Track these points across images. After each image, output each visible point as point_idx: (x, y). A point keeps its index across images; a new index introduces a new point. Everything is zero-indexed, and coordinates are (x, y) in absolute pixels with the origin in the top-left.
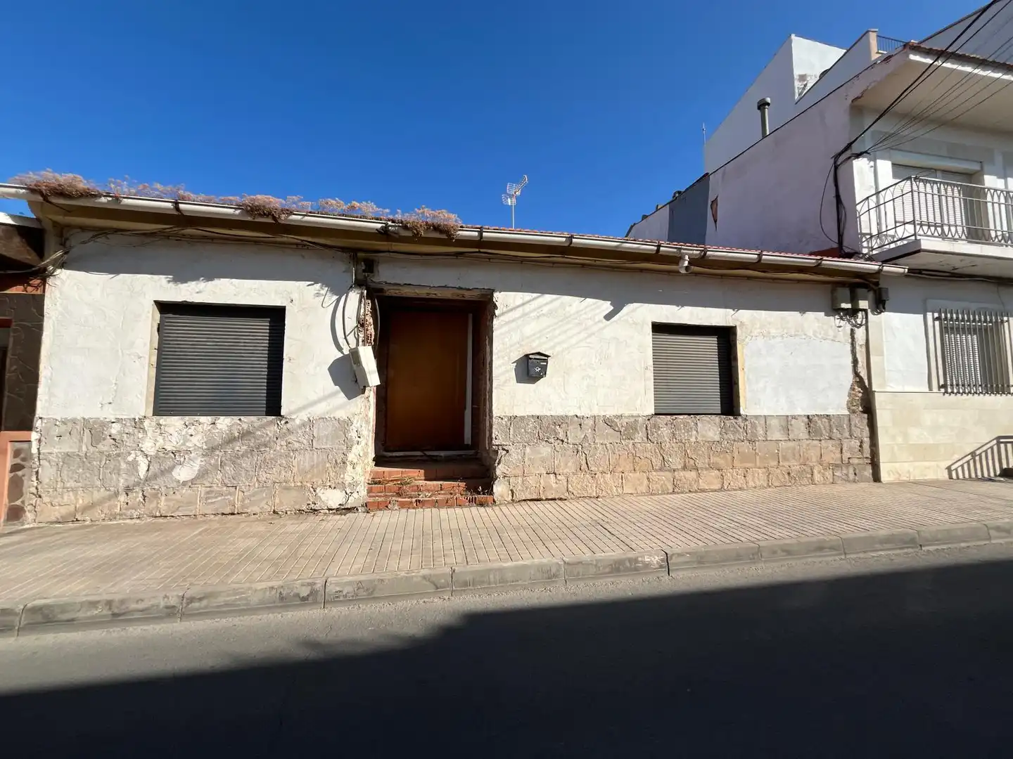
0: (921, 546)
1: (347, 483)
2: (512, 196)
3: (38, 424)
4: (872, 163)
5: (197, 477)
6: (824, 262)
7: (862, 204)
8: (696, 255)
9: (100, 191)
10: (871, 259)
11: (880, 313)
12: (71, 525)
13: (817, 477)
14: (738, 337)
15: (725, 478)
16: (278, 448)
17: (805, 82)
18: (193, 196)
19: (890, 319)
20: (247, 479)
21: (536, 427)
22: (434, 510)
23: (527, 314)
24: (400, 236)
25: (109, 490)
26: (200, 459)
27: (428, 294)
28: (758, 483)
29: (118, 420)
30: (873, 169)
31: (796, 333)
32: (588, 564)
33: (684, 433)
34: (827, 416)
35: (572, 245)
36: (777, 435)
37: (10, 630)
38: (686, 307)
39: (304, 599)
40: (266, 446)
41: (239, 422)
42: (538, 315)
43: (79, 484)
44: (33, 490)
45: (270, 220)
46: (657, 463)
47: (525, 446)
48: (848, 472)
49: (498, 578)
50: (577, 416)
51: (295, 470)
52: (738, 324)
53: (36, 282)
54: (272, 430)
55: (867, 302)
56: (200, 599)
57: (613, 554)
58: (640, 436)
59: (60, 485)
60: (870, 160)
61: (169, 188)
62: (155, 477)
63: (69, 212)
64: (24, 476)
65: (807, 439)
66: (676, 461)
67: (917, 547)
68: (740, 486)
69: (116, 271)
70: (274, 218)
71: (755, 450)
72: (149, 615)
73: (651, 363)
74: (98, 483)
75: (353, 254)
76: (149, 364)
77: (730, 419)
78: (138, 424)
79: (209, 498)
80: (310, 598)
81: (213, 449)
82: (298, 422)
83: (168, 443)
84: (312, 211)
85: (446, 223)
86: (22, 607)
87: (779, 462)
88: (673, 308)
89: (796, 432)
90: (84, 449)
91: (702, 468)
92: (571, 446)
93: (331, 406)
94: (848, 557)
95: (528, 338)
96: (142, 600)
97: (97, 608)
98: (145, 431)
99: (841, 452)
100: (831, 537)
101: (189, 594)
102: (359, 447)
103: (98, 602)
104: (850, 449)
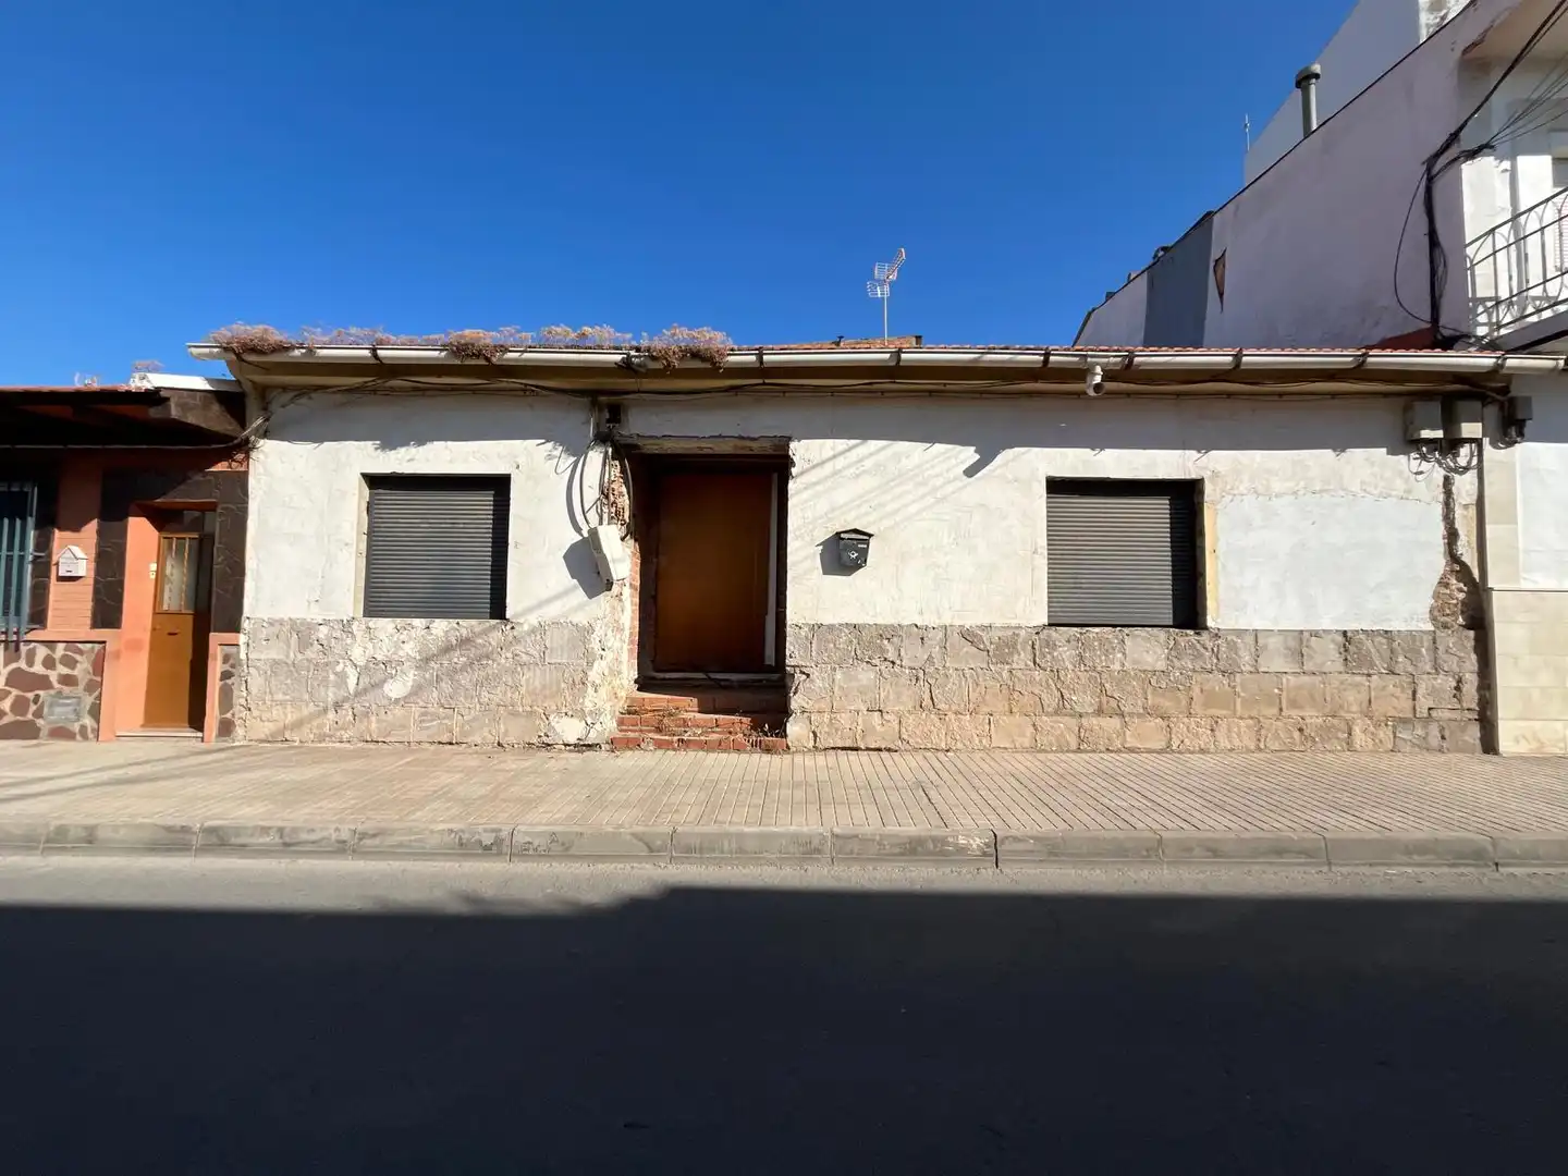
0: (1497, 864)
1: (587, 710)
2: (883, 282)
3: (245, 624)
4: (1506, 164)
5: (410, 695)
6: (1370, 360)
7: (1482, 240)
8: (1115, 364)
9: (294, 342)
10: (1492, 346)
11: (1511, 444)
12: (280, 745)
13: (1359, 738)
14: (1206, 498)
15: (1174, 731)
16: (503, 661)
17: (1444, 11)
18: (393, 338)
19: (1531, 454)
20: (466, 698)
21: (851, 642)
22: (701, 753)
23: (840, 471)
24: (648, 370)
25: (318, 706)
26: (412, 672)
27: (701, 448)
28: (1237, 742)
29: (326, 622)
30: (1508, 174)
31: (1326, 487)
32: (869, 840)
33: (1100, 656)
34: (1386, 632)
35: (901, 364)
36: (1276, 663)
37: (189, 850)
38: (1108, 452)
39: (487, 848)
40: (488, 657)
41: (456, 626)
42: (857, 472)
43: (288, 697)
44: (243, 701)
45: (482, 362)
46: (1051, 701)
47: (835, 669)
48: (1427, 734)
49: (734, 846)
50: (916, 626)
51: (523, 691)
52: (1206, 475)
53: (240, 456)
54: (496, 637)
55: (1480, 424)
56: (374, 836)
57: (913, 828)
58: (1022, 659)
59: (268, 697)
60: (1501, 158)
61: (367, 331)
62: (365, 691)
63: (267, 369)
64: (233, 684)
65: (1340, 673)
66: (1084, 701)
67: (1487, 866)
68: (1202, 747)
69: (319, 439)
70: (487, 359)
71: (1234, 687)
72: (320, 849)
73: (1043, 541)
74: (306, 697)
75: (593, 398)
76: (357, 552)
77: (1187, 635)
78: (346, 627)
79: (424, 721)
80: (494, 848)
81: (427, 660)
82: (526, 627)
83: (378, 651)
84: (533, 345)
85: (706, 346)
86: (198, 826)
87: (1281, 710)
88: (1086, 453)
89: (1319, 659)
90: (292, 655)
91: (1131, 715)
92: (907, 671)
93: (567, 607)
94: (1334, 869)
95: (841, 507)
96: (313, 830)
97: (268, 835)
98: (354, 636)
99: (1414, 699)
100: (1305, 835)
101: (360, 828)
102: (603, 663)
103: (270, 828)
104: (1433, 692)
